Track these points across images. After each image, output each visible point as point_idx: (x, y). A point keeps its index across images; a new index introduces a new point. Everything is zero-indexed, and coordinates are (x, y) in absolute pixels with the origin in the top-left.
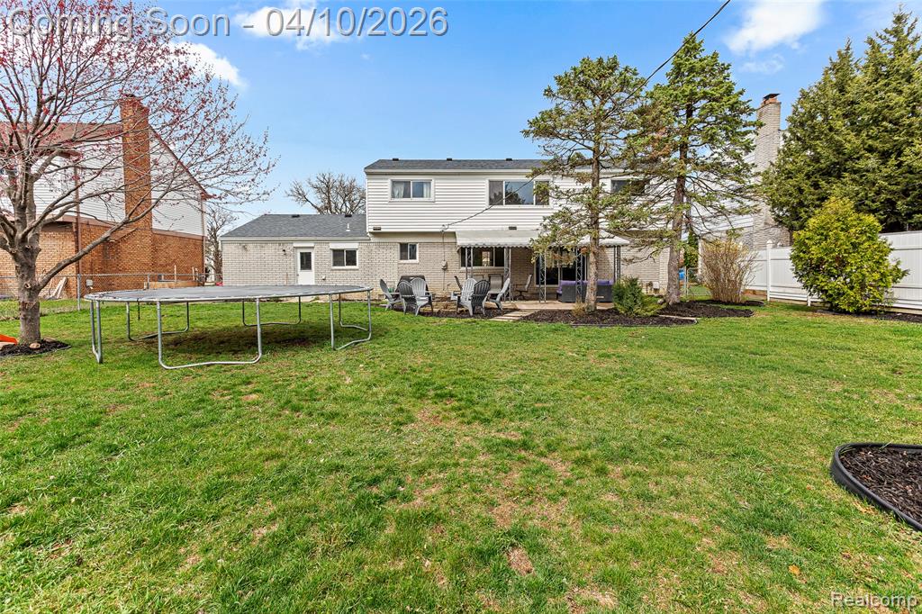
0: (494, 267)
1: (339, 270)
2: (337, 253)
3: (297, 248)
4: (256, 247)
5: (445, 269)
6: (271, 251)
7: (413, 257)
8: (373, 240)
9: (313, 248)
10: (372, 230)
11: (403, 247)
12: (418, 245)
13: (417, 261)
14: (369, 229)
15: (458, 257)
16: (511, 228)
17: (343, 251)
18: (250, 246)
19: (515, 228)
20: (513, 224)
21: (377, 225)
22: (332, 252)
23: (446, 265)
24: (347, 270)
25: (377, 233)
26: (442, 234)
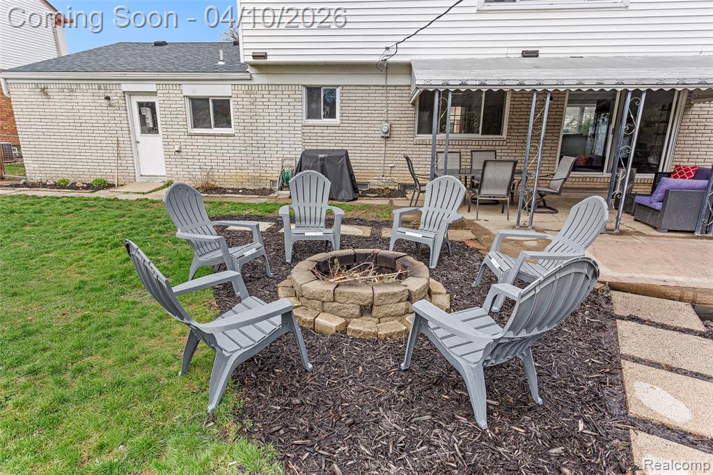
0: (479, 136)
1: (202, 135)
2: (198, 105)
3: (131, 94)
4: (62, 90)
5: (387, 137)
6: (86, 99)
7: (331, 114)
8: (259, 79)
9: (154, 93)
10: (251, 59)
11: (312, 92)
12: (338, 91)
13: (337, 121)
14: (246, 57)
15: (412, 115)
16: (526, 54)
17: (206, 100)
18: (53, 89)
19: (535, 54)
20: (530, 46)
21: (260, 48)
22: (188, 103)
23: (390, 130)
24: (215, 135)
25: (263, 65)
26: (384, 68)
